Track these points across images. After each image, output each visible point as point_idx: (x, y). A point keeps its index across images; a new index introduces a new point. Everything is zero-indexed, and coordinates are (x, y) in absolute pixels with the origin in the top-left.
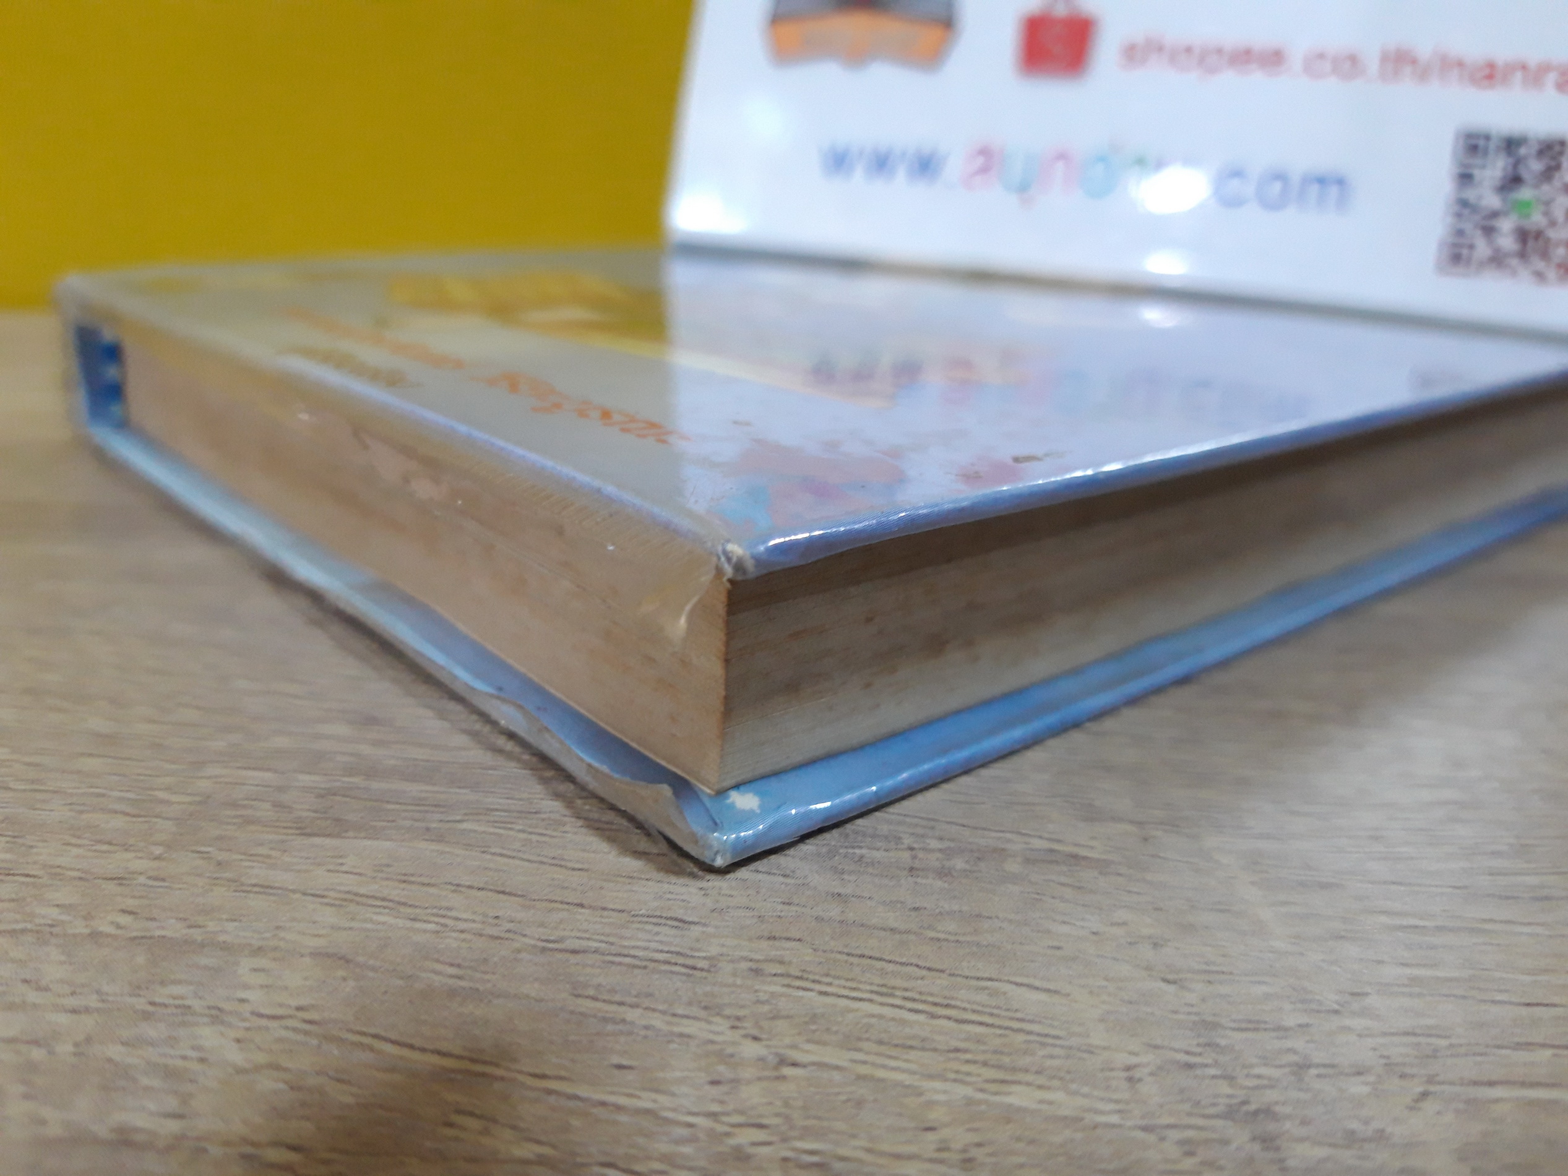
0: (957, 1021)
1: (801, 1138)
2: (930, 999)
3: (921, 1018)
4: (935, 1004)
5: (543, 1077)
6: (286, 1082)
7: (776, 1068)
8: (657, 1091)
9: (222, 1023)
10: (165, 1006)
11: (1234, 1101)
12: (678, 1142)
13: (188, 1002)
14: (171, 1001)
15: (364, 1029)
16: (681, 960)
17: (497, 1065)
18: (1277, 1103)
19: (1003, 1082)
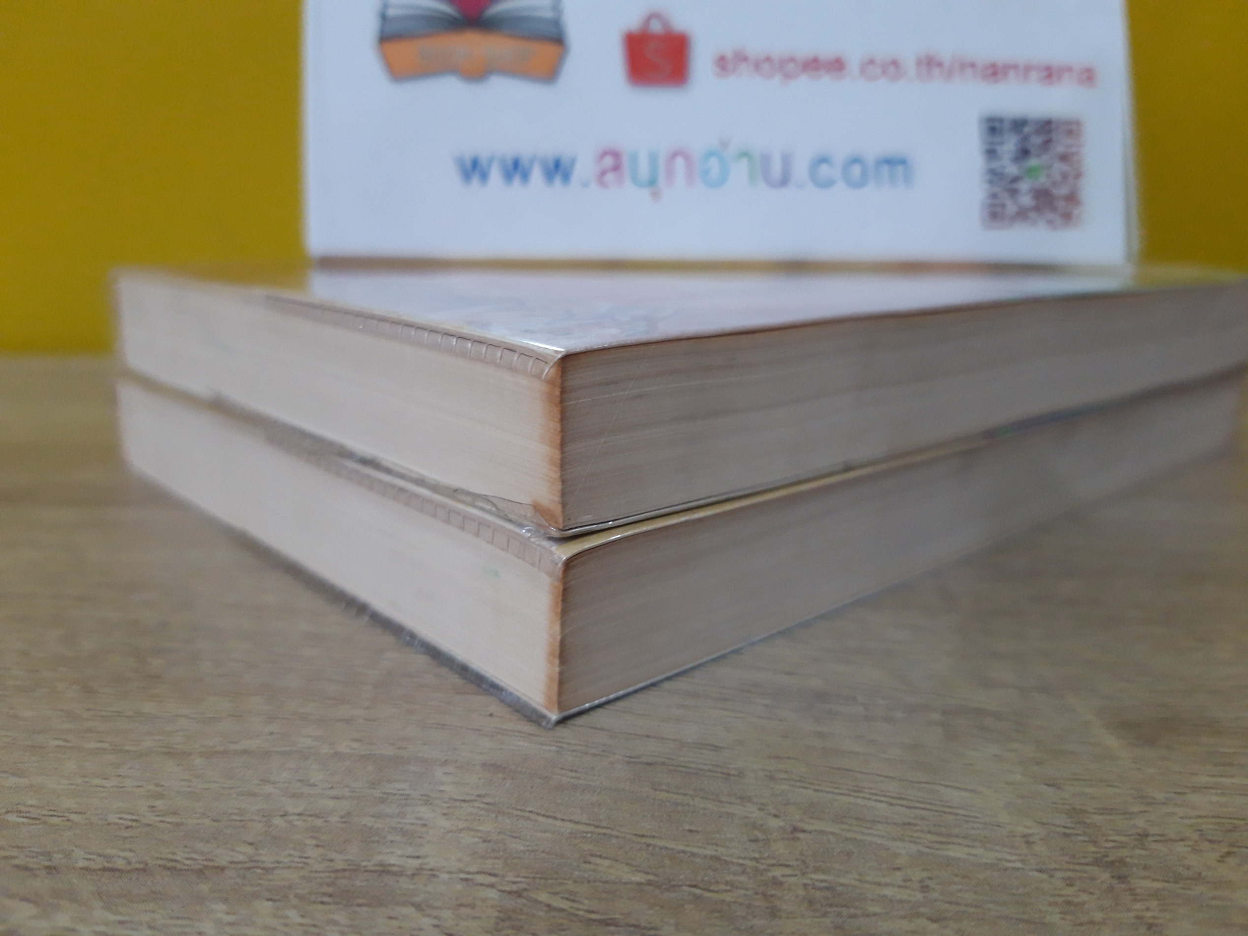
0: (908, 807)
1: (814, 872)
2: (888, 794)
3: (884, 805)
4: (892, 797)
5: (642, 836)
6: (480, 838)
7: (792, 833)
8: (717, 845)
9: (431, 804)
10: (394, 794)
11: (1098, 855)
12: (735, 874)
13: (407, 792)
14: (397, 792)
15: (523, 808)
16: (719, 770)
17: (612, 829)
18: (1127, 857)
19: (942, 843)
